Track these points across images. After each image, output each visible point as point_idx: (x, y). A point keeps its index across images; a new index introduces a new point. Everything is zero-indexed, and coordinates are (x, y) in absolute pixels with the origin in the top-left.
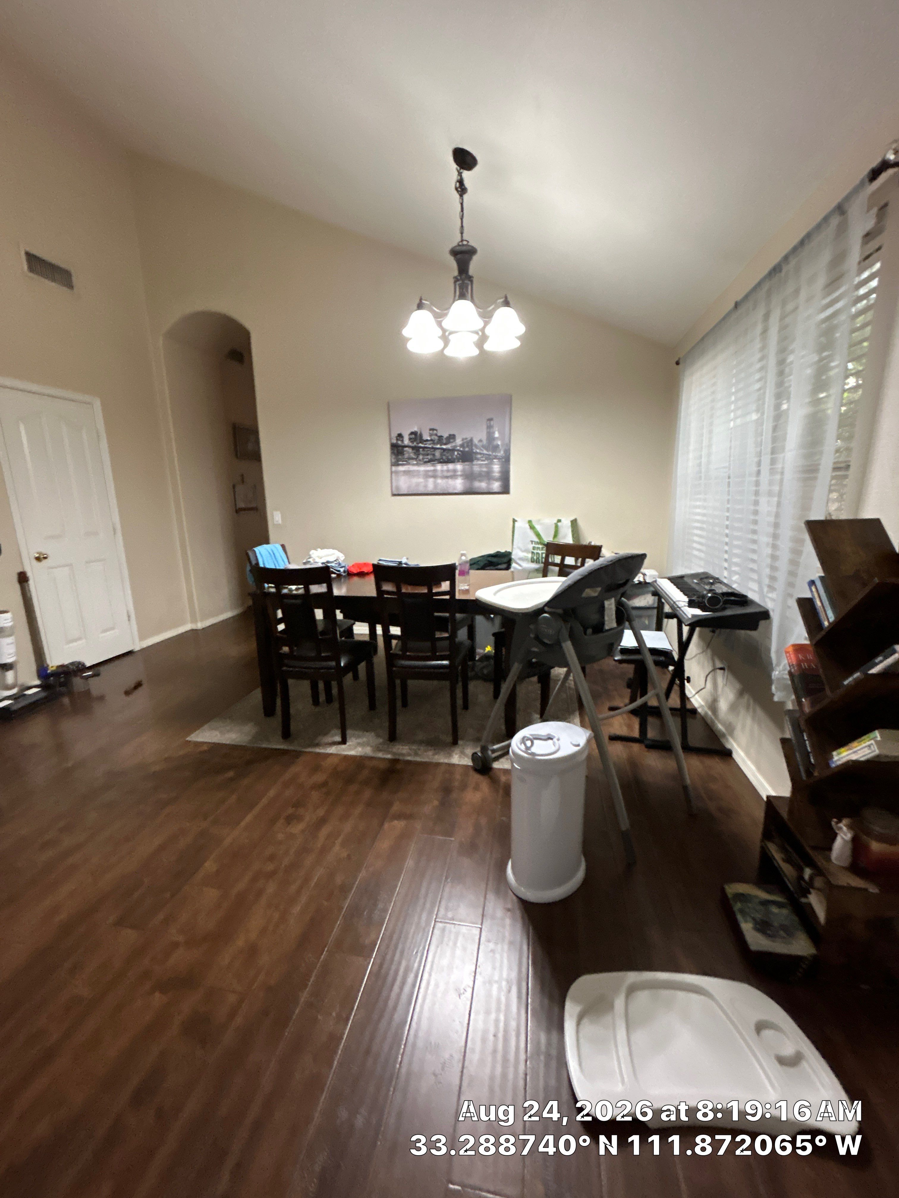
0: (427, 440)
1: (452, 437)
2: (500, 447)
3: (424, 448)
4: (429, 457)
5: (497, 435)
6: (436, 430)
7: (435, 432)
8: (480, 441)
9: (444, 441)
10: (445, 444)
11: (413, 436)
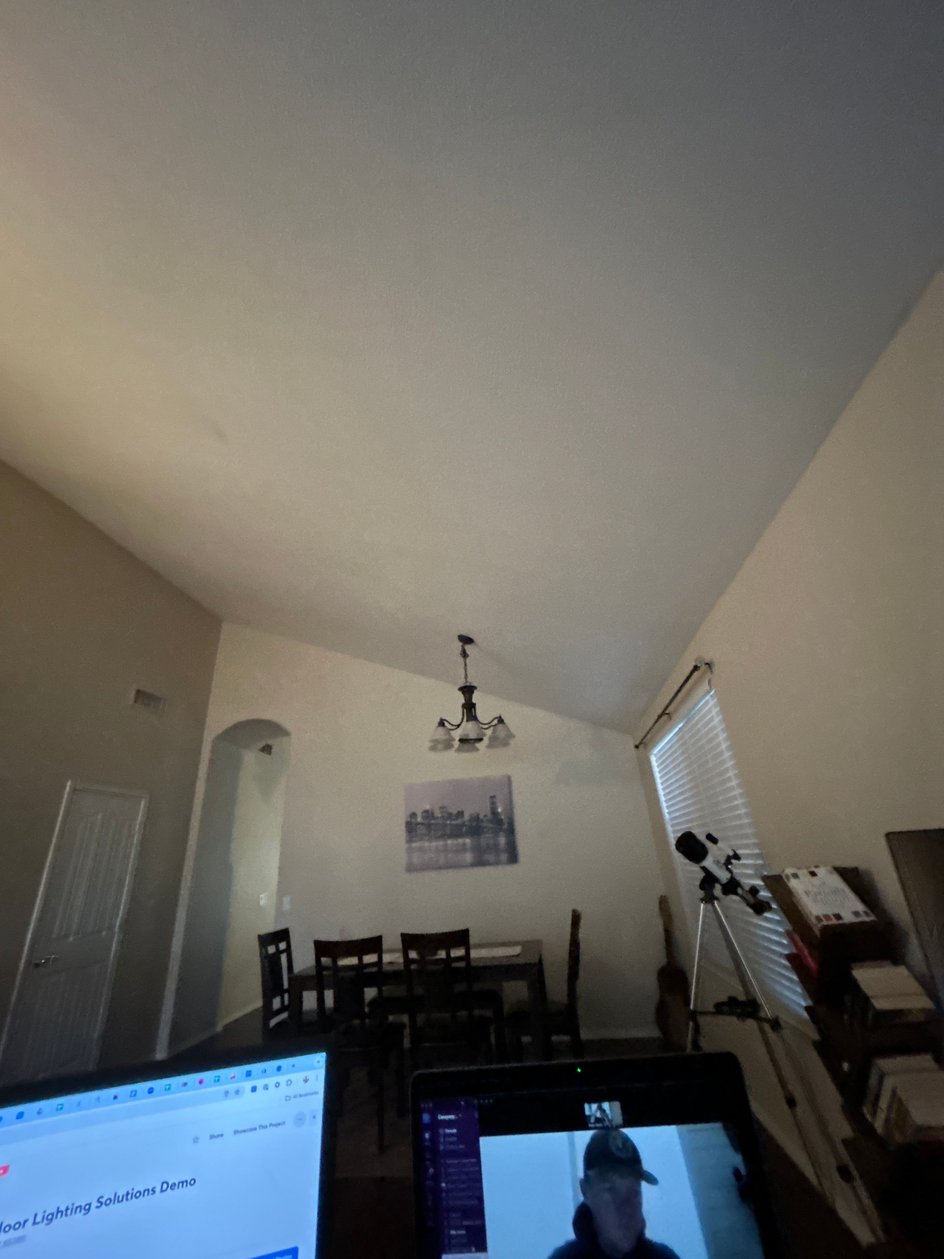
0: (437, 818)
1: (460, 814)
2: (504, 821)
3: (436, 825)
4: (440, 833)
5: (500, 810)
6: (446, 807)
7: (445, 809)
8: (485, 816)
9: (454, 818)
10: (454, 820)
11: (425, 814)
